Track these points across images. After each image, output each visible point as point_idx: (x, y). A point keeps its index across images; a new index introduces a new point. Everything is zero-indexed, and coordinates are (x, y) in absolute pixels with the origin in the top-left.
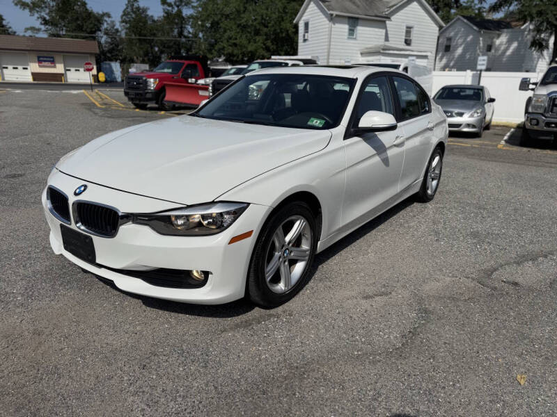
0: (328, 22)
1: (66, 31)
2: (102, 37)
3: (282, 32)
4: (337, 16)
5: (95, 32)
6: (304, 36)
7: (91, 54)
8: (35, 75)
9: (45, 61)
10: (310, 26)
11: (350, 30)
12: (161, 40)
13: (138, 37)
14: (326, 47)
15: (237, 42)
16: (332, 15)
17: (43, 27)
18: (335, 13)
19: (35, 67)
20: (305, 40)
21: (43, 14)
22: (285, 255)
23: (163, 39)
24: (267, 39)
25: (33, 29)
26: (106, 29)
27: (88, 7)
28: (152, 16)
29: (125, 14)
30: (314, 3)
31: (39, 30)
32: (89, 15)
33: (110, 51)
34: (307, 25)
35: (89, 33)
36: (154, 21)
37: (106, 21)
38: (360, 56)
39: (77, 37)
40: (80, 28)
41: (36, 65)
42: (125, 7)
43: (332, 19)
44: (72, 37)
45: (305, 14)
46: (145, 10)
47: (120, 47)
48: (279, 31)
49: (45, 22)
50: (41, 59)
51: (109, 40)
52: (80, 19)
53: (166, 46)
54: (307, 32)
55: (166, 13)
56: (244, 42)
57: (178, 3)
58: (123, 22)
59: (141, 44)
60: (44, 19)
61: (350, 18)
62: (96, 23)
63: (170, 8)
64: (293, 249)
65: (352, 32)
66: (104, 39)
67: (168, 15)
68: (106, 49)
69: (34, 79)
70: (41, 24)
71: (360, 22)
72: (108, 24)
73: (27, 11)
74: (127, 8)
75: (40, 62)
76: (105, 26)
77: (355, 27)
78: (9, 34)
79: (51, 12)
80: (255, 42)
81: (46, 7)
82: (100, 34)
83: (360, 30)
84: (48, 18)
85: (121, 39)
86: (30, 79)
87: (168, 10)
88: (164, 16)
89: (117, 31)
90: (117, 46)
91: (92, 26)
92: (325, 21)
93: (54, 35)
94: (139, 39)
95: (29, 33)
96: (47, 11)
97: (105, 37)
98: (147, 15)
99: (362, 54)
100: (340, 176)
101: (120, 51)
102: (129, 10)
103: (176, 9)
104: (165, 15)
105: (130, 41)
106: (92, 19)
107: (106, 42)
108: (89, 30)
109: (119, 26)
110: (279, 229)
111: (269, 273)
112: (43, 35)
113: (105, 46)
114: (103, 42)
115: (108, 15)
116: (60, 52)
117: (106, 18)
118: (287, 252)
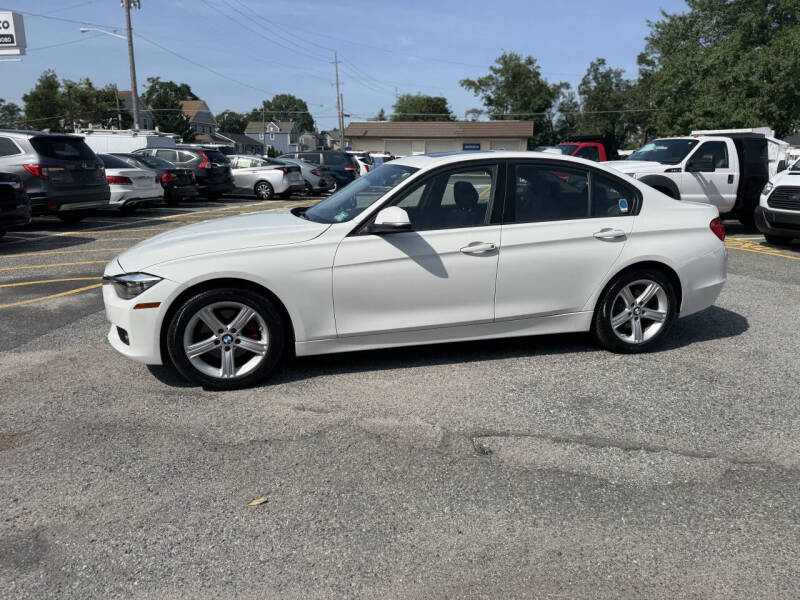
1: (513, 110)
2: (554, 115)
5: (543, 110)
7: (523, 138)
9: (470, 149)
12: (629, 113)
13: (596, 112)
15: (714, 109)
17: (486, 109)
21: (489, 93)
23: (633, 111)
24: (769, 102)
25: (475, 111)
26: (562, 104)
28: (627, 81)
29: (585, 82)
31: (480, 112)
32: (542, 86)
33: (562, 132)
35: (536, 111)
36: (629, 87)
37: (563, 94)
39: (520, 118)
40: (526, 106)
42: (586, 73)
44: (515, 119)
46: (618, 74)
47: (576, 125)
49: (490, 102)
50: (466, 147)
51: (564, 118)
52: (529, 94)
55: (643, 75)
56: (724, 108)
58: (580, 93)
59: (600, 120)
60: (489, 99)
62: (548, 98)
63: (650, 68)
64: (240, 338)
67: (646, 75)
68: (557, 129)
70: (485, 104)
72: (564, 97)
73: (472, 91)
74: (588, 74)
76: (561, 99)
79: (498, 89)
80: (745, 108)
81: (493, 84)
82: (554, 110)
84: (493, 97)
85: (579, 116)
87: (646, 71)
88: (639, 80)
89: (576, 105)
90: (572, 125)
91: (540, 102)
93: (496, 118)
95: (470, 118)
96: (494, 88)
97: (559, 114)
98: (620, 81)
102: (591, 77)
104: (642, 78)
105: (587, 117)
106: (543, 94)
107: (559, 121)
108: (536, 108)
109: (578, 99)
110: (206, 311)
111: (193, 350)
112: (484, 118)
113: (557, 126)
114: (554, 121)
115: (567, 86)
116: (487, 137)
117: (563, 90)
118: (229, 338)
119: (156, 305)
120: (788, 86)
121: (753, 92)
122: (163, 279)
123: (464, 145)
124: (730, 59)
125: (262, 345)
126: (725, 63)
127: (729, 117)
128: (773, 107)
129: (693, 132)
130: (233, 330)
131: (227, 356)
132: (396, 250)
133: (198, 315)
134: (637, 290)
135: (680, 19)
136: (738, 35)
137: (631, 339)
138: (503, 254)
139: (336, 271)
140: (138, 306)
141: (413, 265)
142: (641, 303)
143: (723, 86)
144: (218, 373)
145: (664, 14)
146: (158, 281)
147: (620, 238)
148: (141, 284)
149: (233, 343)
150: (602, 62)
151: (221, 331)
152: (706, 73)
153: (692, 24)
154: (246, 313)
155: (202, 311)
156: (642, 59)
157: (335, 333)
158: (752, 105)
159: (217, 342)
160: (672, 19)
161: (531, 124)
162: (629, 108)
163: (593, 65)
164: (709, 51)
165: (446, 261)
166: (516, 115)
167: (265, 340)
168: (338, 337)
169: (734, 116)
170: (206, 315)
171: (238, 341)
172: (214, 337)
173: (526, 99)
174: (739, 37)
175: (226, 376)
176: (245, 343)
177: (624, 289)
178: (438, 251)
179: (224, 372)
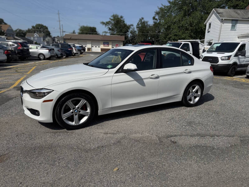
0: (220, 23)
1: (117, 32)
2: (129, 34)
3: (199, 29)
4: (225, 19)
5: (126, 33)
6: (208, 30)
7: (122, 41)
8: (102, 50)
9: (106, 44)
10: (211, 25)
11: (232, 26)
12: (151, 34)
13: (141, 34)
14: (218, 35)
15: (177, 34)
16: (222, 19)
17: (109, 31)
18: (224, 18)
19: (102, 46)
20: (208, 32)
21: (109, 26)
22: (76, 112)
24: (191, 32)
25: (105, 32)
26: (131, 31)
27: (125, 22)
28: (149, 25)
29: (138, 24)
30: (214, 14)
31: (107, 32)
32: (125, 25)
33: (132, 39)
34: (210, 24)
35: (124, 33)
36: (150, 27)
37: (131, 28)
38: (237, 38)
39: (119, 35)
40: (121, 31)
41: (103, 45)
42: (138, 22)
43: (222, 21)
44: (118, 35)
45: (210, 20)
46: (147, 22)
47: (136, 38)
48: (197, 28)
49: (110, 29)
50: (105, 43)
51: (132, 35)
52: (122, 27)
53: (153, 36)
54: (210, 28)
55: (154, 23)
56: (180, 33)
57: (160, 19)
58: (137, 28)
59: (143, 36)
60: (109, 28)
61: (232, 20)
62: (127, 29)
63: (156, 21)
64: (80, 110)
65: (233, 27)
66: (130, 35)
67: (155, 23)
68: (130, 39)
69: (101, 51)
71: (239, 21)
72: (132, 29)
73: (104, 25)
74: (139, 22)
75: (104, 44)
76: (131, 29)
77: (236, 24)
78: (97, 34)
79: (112, 25)
80: (185, 34)
81: (111, 24)
82: (129, 33)
83: (239, 26)
84: (111, 28)
85: (136, 35)
86: (100, 51)
89: (135, 31)
90: (134, 37)
91: (125, 30)
92: (219, 22)
93: (112, 34)
94: (142, 34)
95: (104, 34)
96: (111, 25)
97: (130, 34)
98: (148, 24)
99: (238, 37)
100: (107, 87)
101: (135, 39)
102: (140, 23)
103: (159, 21)
104: (154, 24)
105: (139, 35)
106: (126, 27)
107: (130, 36)
108: (124, 32)
109: (136, 29)
110: (69, 102)
111: (64, 116)
112: (108, 34)
113: (130, 38)
114: (129, 36)
115: (132, 25)
116: (111, 41)
117: (131, 27)
118: (77, 111)
119: (52, 100)
120: (196, 28)
121: (187, 29)
122: (53, 91)
123: (104, 43)
124: (181, 19)
125: (88, 112)
126: (179, 20)
127: (181, 36)
128: (192, 34)
129: (179, 41)
130: (78, 108)
131: (76, 117)
132: (131, 78)
133: (66, 103)
134: (194, 88)
135: (167, 7)
136: (182, 12)
137: (192, 102)
138: (161, 78)
139: (112, 85)
140: (45, 101)
141: (135, 82)
142: (194, 92)
143: (179, 27)
144: (73, 123)
145: (162, 5)
146: (52, 92)
147: (190, 72)
148: (44, 93)
149: (78, 113)
150: (143, 18)
151: (74, 108)
152: (175, 23)
153: (170, 8)
154: (83, 102)
155: (68, 102)
156: (154, 18)
157: (111, 107)
158: (187, 33)
159: (72, 112)
160: (165, 7)
161: (124, 37)
162: (151, 33)
163: (140, 19)
164: (175, 17)
165: (145, 81)
166: (118, 34)
167: (89, 110)
168: (112, 108)
169: (182, 36)
170: (69, 103)
171: (80, 112)
172: (71, 111)
173: (121, 29)
174: (183, 13)
175: (76, 124)
176: (82, 112)
177: (191, 88)
178: (143, 78)
179: (75, 123)
